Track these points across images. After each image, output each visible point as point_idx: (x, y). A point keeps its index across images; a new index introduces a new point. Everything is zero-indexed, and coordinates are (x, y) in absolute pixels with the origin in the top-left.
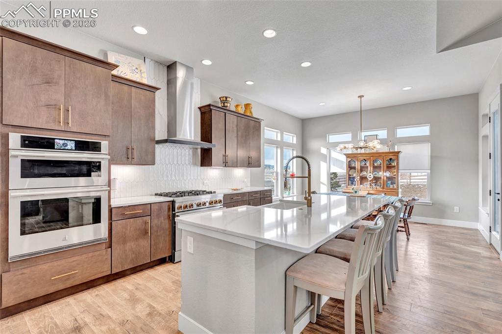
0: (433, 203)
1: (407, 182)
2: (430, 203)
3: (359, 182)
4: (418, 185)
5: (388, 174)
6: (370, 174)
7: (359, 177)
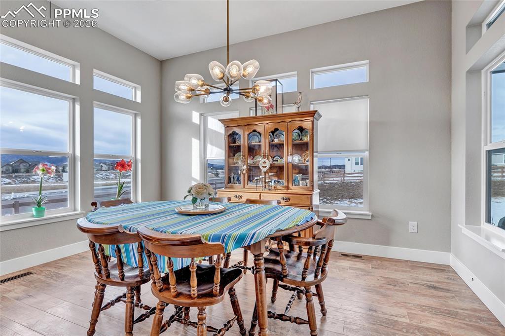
0: (372, 216)
1: (341, 180)
2: (369, 215)
3: (246, 176)
4: (351, 183)
5: (296, 159)
6: (264, 160)
7: (245, 167)
